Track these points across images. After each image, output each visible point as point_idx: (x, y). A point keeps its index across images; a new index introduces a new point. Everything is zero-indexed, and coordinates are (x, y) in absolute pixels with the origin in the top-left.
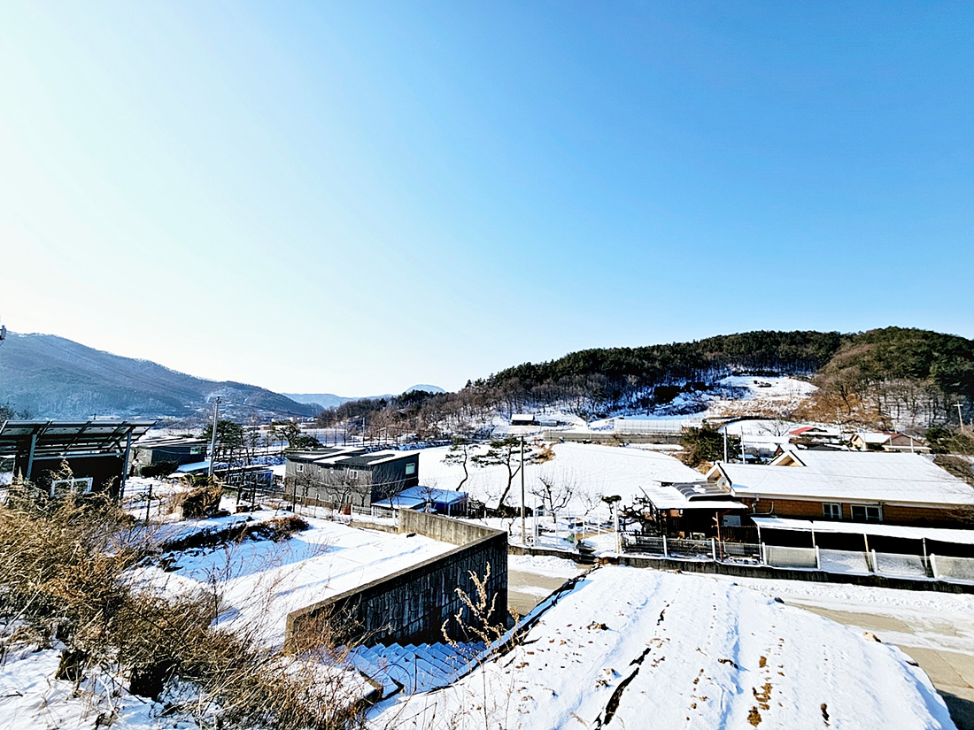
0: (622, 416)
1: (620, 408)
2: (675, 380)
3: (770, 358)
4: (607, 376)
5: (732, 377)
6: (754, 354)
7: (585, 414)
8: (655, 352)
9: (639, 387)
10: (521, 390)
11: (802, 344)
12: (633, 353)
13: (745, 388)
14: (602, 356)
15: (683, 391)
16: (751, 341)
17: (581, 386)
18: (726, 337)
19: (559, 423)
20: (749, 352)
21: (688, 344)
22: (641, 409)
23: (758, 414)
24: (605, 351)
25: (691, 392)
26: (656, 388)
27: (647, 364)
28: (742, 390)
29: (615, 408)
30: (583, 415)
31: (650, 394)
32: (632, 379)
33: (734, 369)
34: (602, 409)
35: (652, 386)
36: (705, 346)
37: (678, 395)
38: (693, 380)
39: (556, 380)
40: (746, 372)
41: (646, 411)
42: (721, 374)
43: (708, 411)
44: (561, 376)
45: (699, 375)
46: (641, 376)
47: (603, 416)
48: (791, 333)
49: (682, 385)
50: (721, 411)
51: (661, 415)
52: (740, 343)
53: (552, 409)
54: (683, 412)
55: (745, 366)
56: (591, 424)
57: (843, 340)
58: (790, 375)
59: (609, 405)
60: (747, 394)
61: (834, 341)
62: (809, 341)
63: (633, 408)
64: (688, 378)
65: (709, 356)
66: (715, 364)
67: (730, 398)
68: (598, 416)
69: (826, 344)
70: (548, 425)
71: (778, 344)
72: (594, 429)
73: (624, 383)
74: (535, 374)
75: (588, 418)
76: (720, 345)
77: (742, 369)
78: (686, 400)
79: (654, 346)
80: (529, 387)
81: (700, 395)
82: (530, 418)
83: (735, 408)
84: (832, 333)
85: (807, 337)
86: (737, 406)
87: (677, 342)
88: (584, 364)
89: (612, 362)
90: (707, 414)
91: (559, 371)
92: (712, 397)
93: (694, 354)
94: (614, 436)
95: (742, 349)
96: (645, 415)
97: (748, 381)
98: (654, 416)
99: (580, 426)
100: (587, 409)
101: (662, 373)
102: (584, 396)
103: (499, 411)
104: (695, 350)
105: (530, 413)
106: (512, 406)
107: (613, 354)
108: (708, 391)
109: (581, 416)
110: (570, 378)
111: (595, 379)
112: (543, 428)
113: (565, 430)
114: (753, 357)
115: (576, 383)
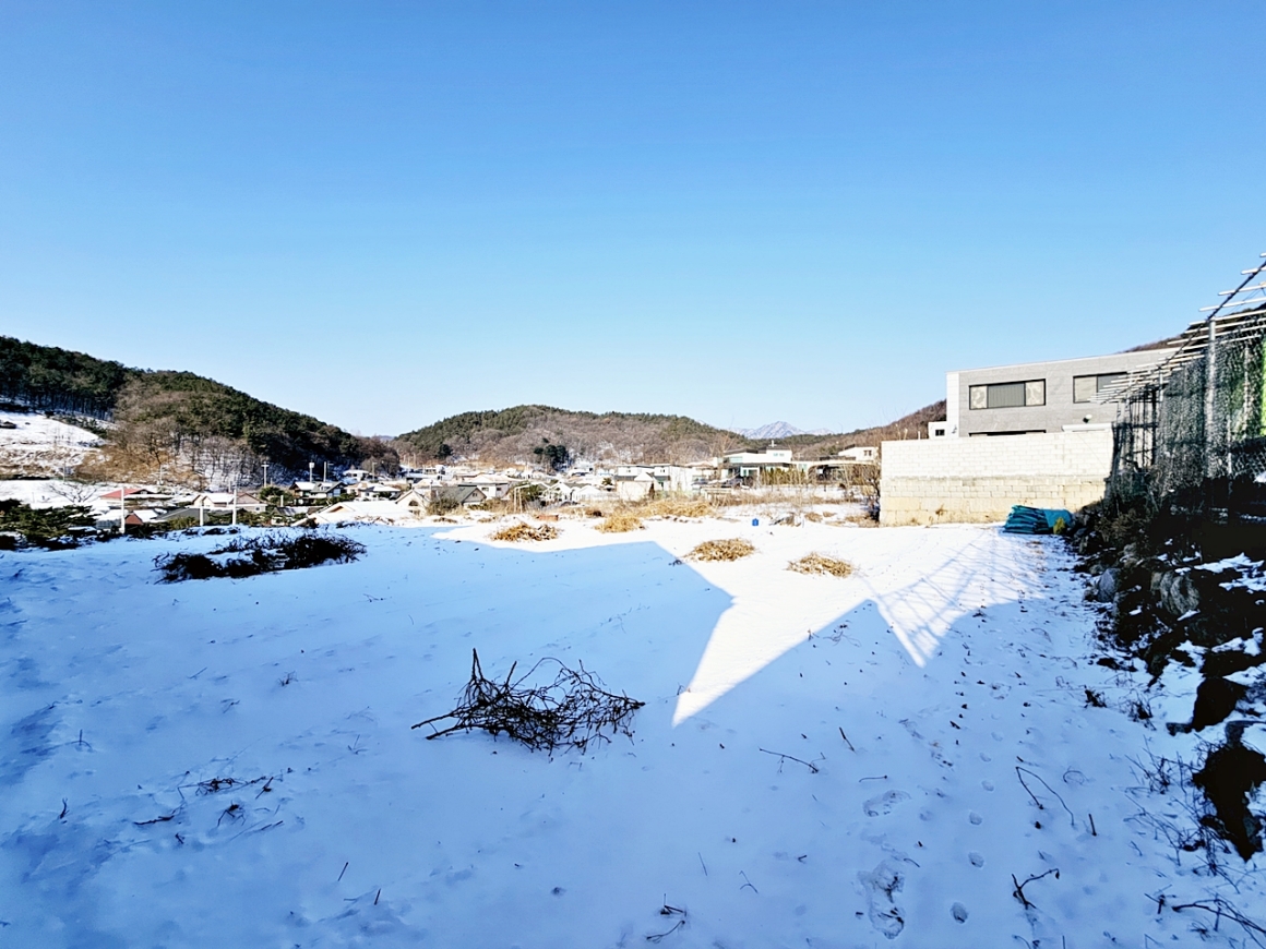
11: (68, 370)
57: (128, 376)
58: (49, 414)
61: (116, 376)
62: (78, 367)
69: (105, 376)
71: (28, 363)
84: (113, 365)
85: (75, 361)
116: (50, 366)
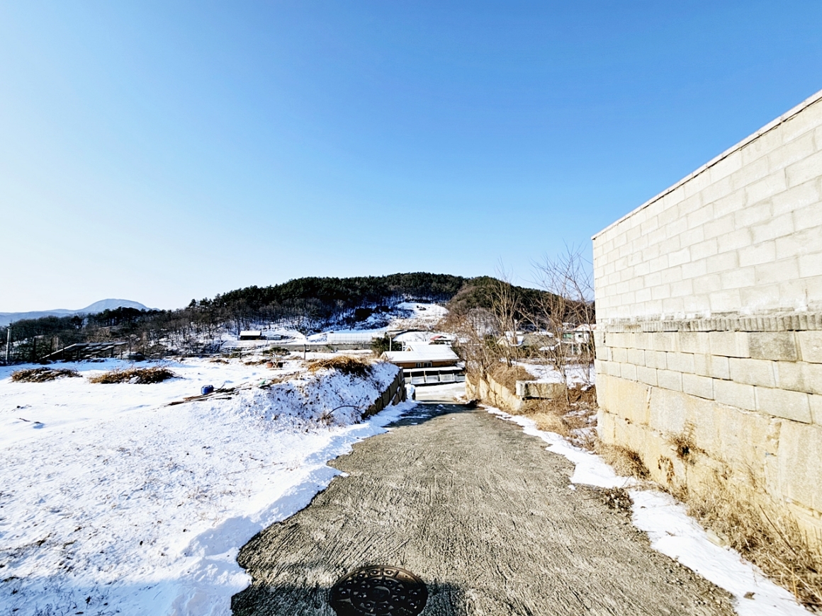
0: (332, 331)
1: (331, 325)
2: (369, 304)
3: (427, 291)
4: (321, 300)
5: (405, 303)
6: (418, 288)
7: (304, 330)
8: (357, 283)
9: (344, 309)
10: (248, 309)
11: (443, 283)
12: (341, 282)
13: (412, 311)
14: (318, 284)
15: (374, 312)
16: (417, 279)
17: (301, 307)
18: (403, 275)
19: (283, 337)
20: (416, 286)
21: (379, 278)
22: (346, 325)
23: (416, 328)
24: (320, 279)
25: (379, 313)
26: (357, 310)
27: (351, 292)
28: (410, 312)
29: (328, 325)
30: (303, 330)
31: (352, 314)
32: (340, 303)
33: (406, 298)
34: (317, 325)
35: (353, 308)
36: (390, 281)
37: (370, 315)
38: (381, 304)
39: (280, 302)
40: (413, 300)
41: (349, 327)
42: (398, 300)
43: (388, 327)
44: (285, 299)
45: (385, 301)
46: (347, 301)
47: (318, 331)
48: (439, 275)
49: (374, 308)
50: (396, 327)
51: (359, 329)
52: (411, 280)
53: (276, 325)
54: (373, 327)
55: (413, 295)
56: (308, 337)
57: (464, 282)
58: (437, 303)
59: (323, 322)
60: (412, 315)
61: (459, 282)
62: (447, 281)
63: (340, 324)
64: (377, 303)
65: (392, 288)
66: (396, 294)
67: (403, 317)
68: (315, 331)
69: (456, 283)
70: (273, 339)
71: (431, 281)
72: (312, 341)
73: (334, 305)
74: (261, 296)
75: (306, 333)
76: (399, 280)
77: (411, 298)
78: (375, 318)
79: (356, 278)
80: (255, 307)
81: (385, 315)
82: (257, 333)
83: (405, 324)
84: (460, 277)
85: (447, 279)
86: (406, 323)
87: (372, 276)
88: (304, 289)
89: (326, 289)
90: (388, 328)
91: (283, 295)
92: (392, 317)
93: (383, 286)
94: (327, 346)
95: (411, 285)
96: (348, 330)
97: (413, 306)
98: (355, 330)
99: (301, 339)
100: (306, 325)
101: (361, 298)
102: (304, 316)
103: (227, 328)
104: (383, 283)
105: (257, 329)
106: (239, 324)
107: (326, 282)
108: (390, 313)
109: (301, 331)
110: (293, 301)
111: (313, 303)
112: (270, 342)
113: (289, 342)
114: (417, 290)
115: (297, 306)
116: (439, 282)
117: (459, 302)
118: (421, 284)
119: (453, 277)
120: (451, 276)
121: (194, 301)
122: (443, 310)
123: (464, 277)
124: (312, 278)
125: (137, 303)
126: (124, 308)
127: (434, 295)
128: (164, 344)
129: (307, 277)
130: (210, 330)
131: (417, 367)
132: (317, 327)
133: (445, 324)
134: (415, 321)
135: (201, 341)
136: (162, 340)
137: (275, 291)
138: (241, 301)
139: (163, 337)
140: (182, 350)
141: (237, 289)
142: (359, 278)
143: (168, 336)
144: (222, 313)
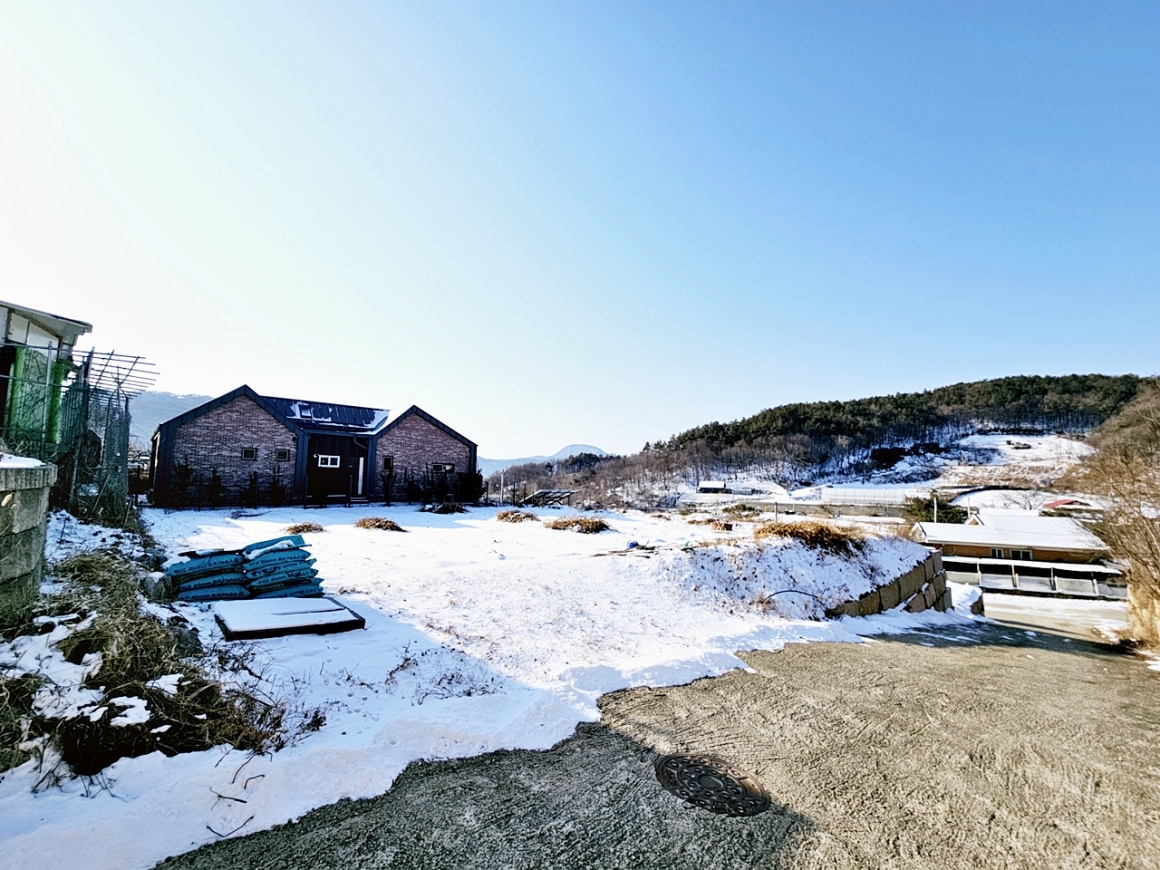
0: (830, 484)
1: (828, 474)
2: (898, 441)
3: (1031, 412)
4: (810, 436)
5: (977, 436)
6: (1009, 407)
7: (786, 482)
8: (873, 407)
9: (852, 449)
10: (709, 453)
11: (1078, 392)
12: (844, 407)
13: (994, 451)
14: (805, 413)
15: (908, 453)
16: (1004, 390)
17: (780, 449)
18: (970, 385)
19: (754, 491)
20: (1002, 404)
21: (917, 395)
23: (1007, 483)
24: (808, 406)
25: (919, 455)
26: (874, 451)
27: (862, 421)
28: (990, 453)
29: (822, 475)
30: (783, 482)
31: (866, 457)
32: (842, 441)
33: (980, 426)
34: (806, 475)
35: (868, 447)
36: (940, 397)
37: (902, 459)
38: (924, 440)
39: (750, 442)
40: (996, 430)
41: (861, 478)
42: (962, 432)
43: (940, 479)
44: (755, 438)
45: (932, 434)
46: (855, 437)
47: (807, 484)
48: (1065, 378)
49: (908, 446)
50: (958, 479)
51: (879, 483)
52: (989, 393)
53: (745, 475)
54: (908, 479)
55: (996, 421)
56: (792, 493)
58: (1060, 433)
59: (815, 471)
60: (996, 457)
62: (1090, 388)
63: (844, 474)
64: (915, 439)
65: (945, 410)
66: (955, 420)
67: (974, 462)
68: (802, 484)
70: (741, 493)
71: (1045, 392)
72: (798, 499)
73: (832, 445)
74: (724, 435)
75: (789, 486)
76: (962, 395)
77: (991, 426)
78: (912, 465)
79: (871, 399)
80: (717, 450)
81: (932, 459)
82: (719, 485)
83: (977, 475)
84: (1127, 377)
85: (1088, 383)
86: (981, 473)
87: (902, 392)
88: (783, 423)
89: (817, 421)
90: (939, 482)
91: (753, 432)
92: (947, 462)
93: (925, 408)
94: (822, 507)
95: (992, 401)
96: (859, 483)
97: (999, 441)
98: (871, 484)
99: (780, 495)
100: (787, 475)
101: (882, 432)
102: (784, 461)
103: (684, 477)
104: (927, 402)
105: (720, 480)
106: (698, 472)
107: (818, 410)
108: (943, 454)
109: (780, 483)
110: (766, 440)
111: (798, 442)
112: (736, 497)
113: (763, 499)
114: (1007, 411)
115: (774, 446)
116: (1065, 391)
117: (1128, 431)
118: (1014, 400)
119: (1108, 378)
120: (1101, 377)
121: (648, 444)
122: (1080, 448)
123: (1141, 376)
124: (795, 405)
125: (596, 448)
126: (586, 455)
127: (1052, 419)
128: (619, 494)
129: (787, 404)
130: (665, 479)
131: (994, 557)
132: (806, 477)
133: (1086, 477)
134: (1003, 470)
135: (656, 493)
136: (618, 489)
137: (743, 427)
138: (700, 442)
139: (618, 486)
140: (637, 502)
141: (695, 427)
142: (877, 399)
143: (623, 485)
144: (678, 458)
